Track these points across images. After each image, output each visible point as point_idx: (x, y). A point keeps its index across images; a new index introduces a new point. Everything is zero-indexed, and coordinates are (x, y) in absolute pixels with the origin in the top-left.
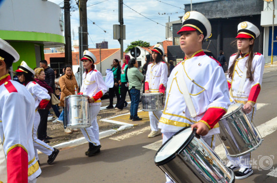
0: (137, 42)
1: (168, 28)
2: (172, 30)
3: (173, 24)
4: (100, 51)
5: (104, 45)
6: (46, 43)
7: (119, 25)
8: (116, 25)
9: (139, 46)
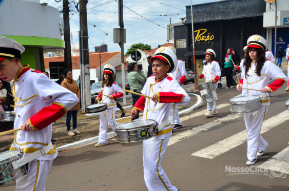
0: (137, 45)
1: (170, 30)
2: (173, 32)
3: (175, 27)
4: (100, 54)
5: (104, 48)
6: (46, 47)
7: (119, 29)
8: (117, 29)
9: (140, 49)
